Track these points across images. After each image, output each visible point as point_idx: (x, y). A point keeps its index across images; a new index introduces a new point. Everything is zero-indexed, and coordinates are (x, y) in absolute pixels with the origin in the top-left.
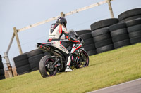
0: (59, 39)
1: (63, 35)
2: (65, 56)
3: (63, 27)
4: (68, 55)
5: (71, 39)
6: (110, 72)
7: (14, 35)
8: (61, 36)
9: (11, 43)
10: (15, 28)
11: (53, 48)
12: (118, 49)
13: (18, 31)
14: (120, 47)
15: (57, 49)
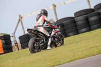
0: (42, 26)
1: (46, 23)
2: (47, 38)
3: (45, 17)
4: (49, 37)
5: (51, 26)
6: (88, 47)
7: (19, 20)
8: (44, 23)
9: (17, 26)
10: (20, 16)
11: (39, 32)
12: (94, 31)
13: (22, 18)
14: (95, 29)
15: (41, 33)
